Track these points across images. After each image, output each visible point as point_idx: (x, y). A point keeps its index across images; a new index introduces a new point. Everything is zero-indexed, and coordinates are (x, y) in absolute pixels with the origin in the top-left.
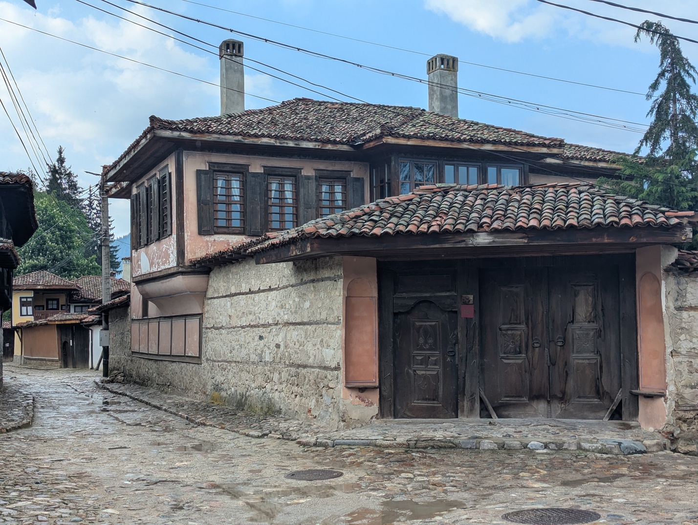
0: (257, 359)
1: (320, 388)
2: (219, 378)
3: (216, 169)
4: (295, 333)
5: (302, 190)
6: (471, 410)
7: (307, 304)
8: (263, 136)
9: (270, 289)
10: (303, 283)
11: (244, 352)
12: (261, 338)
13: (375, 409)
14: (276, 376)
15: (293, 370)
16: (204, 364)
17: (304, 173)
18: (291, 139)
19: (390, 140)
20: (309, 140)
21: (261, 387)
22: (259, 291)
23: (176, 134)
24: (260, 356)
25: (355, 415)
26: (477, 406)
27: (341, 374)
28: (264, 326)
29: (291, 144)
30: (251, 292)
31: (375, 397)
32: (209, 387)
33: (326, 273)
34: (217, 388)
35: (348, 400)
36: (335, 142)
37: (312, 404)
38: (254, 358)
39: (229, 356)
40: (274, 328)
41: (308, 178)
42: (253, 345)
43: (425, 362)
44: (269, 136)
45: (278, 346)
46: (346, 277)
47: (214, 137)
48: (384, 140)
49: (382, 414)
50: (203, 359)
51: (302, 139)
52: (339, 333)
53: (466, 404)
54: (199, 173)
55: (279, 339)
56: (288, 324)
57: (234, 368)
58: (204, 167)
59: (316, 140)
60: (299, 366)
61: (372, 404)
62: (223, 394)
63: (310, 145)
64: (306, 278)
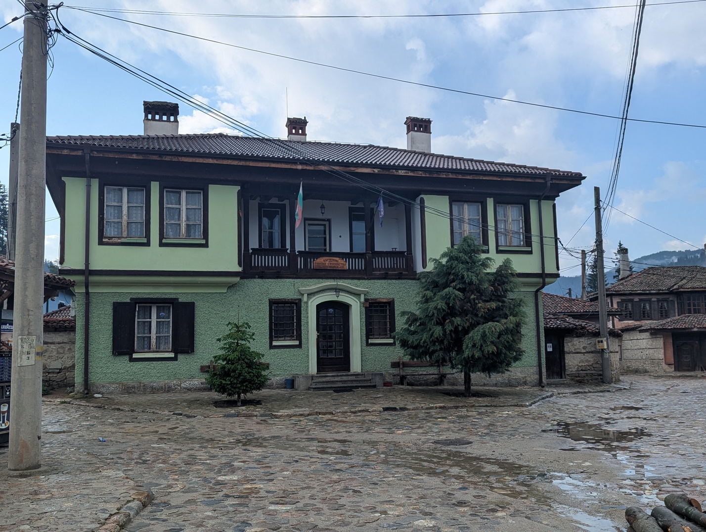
0: (641, 358)
1: (659, 364)
2: (629, 364)
3: (623, 301)
4: (651, 351)
5: (652, 306)
6: (699, 370)
7: (654, 344)
8: (638, 290)
9: (644, 339)
10: (653, 338)
11: (637, 356)
12: (642, 352)
13: (673, 369)
14: (647, 363)
15: (651, 361)
16: (623, 361)
17: (653, 300)
18: (648, 290)
19: (682, 290)
20: (654, 290)
21: (642, 366)
22: (640, 339)
23: (611, 292)
24: (642, 357)
25: (668, 370)
26: (700, 368)
27: (664, 361)
28: (642, 349)
29: (648, 292)
30: (638, 339)
31: (673, 366)
32: (625, 368)
33: (658, 336)
34: (628, 367)
35: (666, 367)
36: (663, 290)
37: (657, 369)
38: (640, 358)
39: (632, 358)
40: (646, 350)
41: (654, 301)
42: (639, 354)
43: (686, 358)
44: (640, 290)
45: (647, 354)
46: (663, 337)
47: (622, 292)
48: (679, 290)
49: (675, 370)
50: (623, 359)
51: (651, 290)
52: (662, 351)
53: (697, 368)
54: (618, 302)
55: (647, 353)
56: (649, 348)
57: (634, 361)
58: (620, 301)
59: (656, 290)
60: (653, 359)
61: (672, 368)
62: (630, 369)
63: (654, 292)
64: (654, 337)
